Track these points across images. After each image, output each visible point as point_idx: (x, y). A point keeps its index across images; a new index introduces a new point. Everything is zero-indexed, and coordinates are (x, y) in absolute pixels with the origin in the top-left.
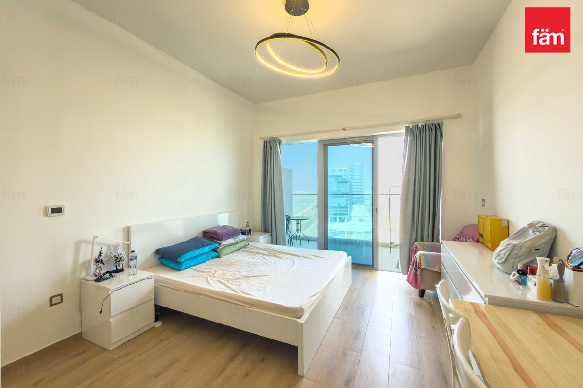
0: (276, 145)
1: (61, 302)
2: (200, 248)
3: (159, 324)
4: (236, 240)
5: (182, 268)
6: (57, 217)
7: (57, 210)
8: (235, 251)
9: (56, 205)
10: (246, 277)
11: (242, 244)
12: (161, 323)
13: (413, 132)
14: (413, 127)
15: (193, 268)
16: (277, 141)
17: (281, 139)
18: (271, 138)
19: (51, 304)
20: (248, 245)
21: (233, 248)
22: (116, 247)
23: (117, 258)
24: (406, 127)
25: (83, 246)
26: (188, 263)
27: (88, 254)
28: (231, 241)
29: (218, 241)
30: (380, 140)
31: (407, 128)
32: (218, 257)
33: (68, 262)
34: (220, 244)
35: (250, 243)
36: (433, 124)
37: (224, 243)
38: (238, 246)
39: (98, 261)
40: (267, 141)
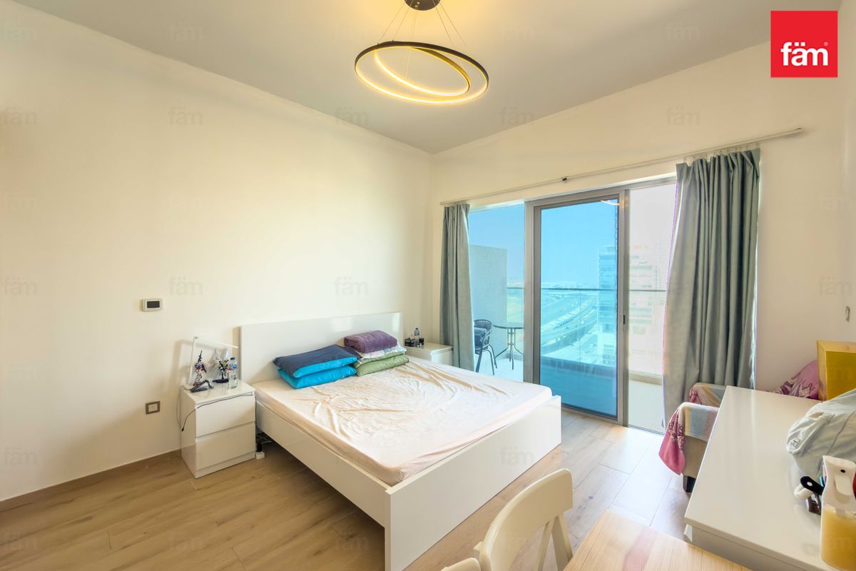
0: (461, 213)
1: (158, 411)
2: (329, 361)
3: (260, 456)
4: (388, 353)
5: (298, 386)
6: (153, 313)
7: (154, 305)
8: (387, 369)
9: (153, 298)
10: (366, 409)
11: (398, 360)
12: (264, 454)
13: (694, 172)
14: (694, 163)
15: (315, 387)
16: (462, 208)
17: (468, 203)
18: (455, 203)
19: (148, 413)
20: (408, 362)
21: (382, 365)
22: (224, 351)
23: (222, 365)
24: (678, 166)
25: (183, 347)
26: (308, 380)
27: (188, 357)
28: (380, 354)
29: (360, 354)
30: (633, 193)
31: (681, 168)
32: (356, 375)
33: (165, 365)
34: (361, 357)
35: (411, 359)
36: (736, 155)
37: (367, 356)
38: (391, 362)
39: (200, 367)
40: (448, 208)
